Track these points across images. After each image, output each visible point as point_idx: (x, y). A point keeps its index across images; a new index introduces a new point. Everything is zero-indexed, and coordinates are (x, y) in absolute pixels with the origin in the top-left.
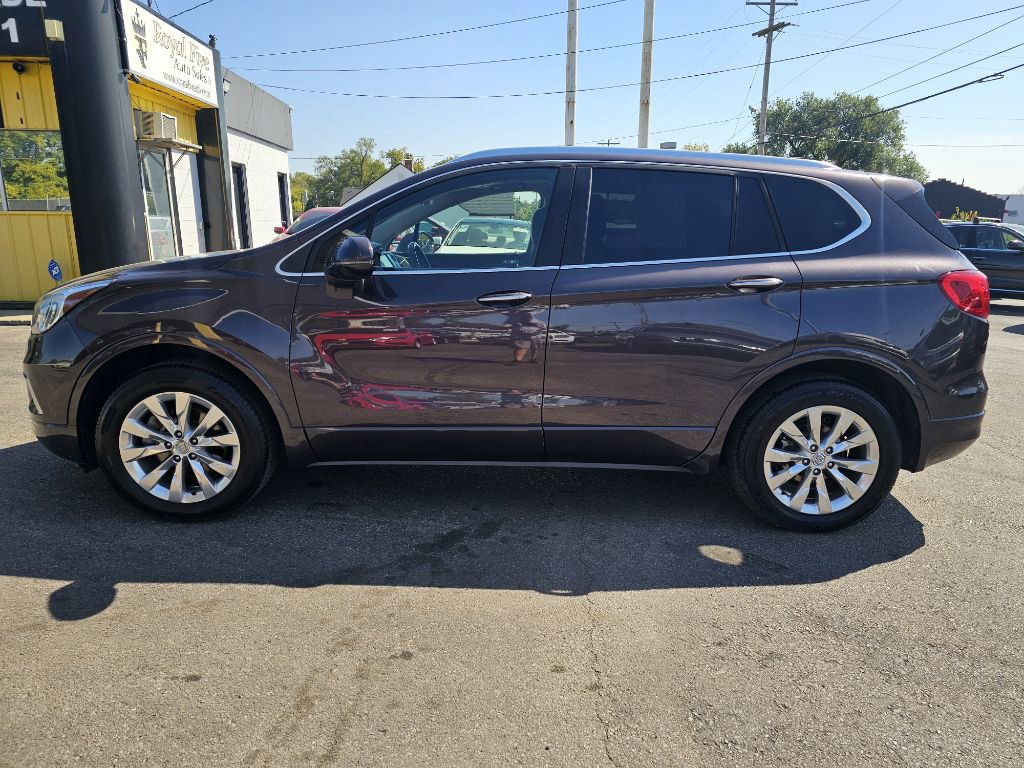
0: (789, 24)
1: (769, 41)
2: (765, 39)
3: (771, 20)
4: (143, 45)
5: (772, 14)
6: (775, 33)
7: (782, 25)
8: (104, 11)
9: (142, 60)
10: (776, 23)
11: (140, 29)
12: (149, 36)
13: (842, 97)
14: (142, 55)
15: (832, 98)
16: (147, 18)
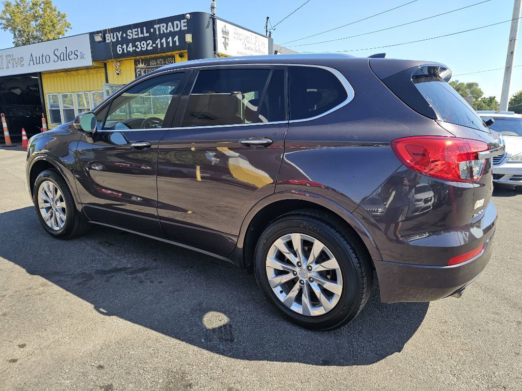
4: (227, 40)
8: (208, 27)
9: (225, 47)
11: (225, 33)
12: (230, 36)
14: (226, 45)
16: (230, 28)
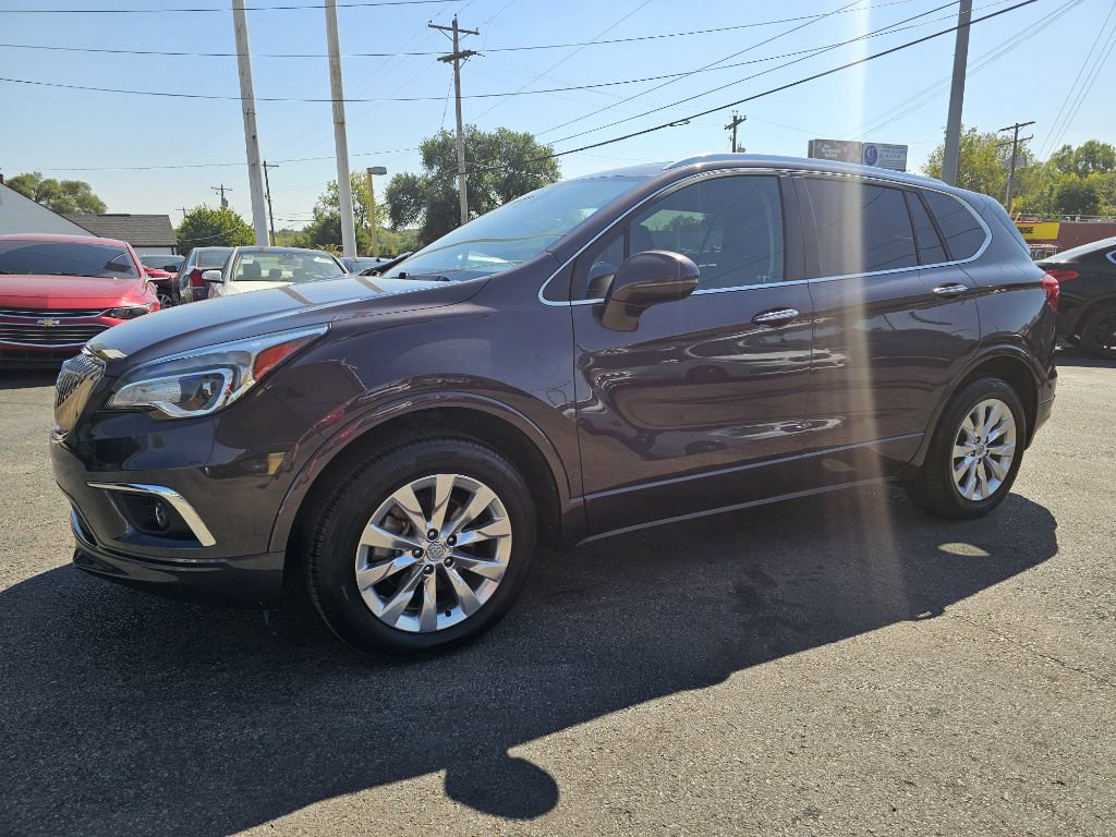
0: (475, 53)
1: (457, 68)
2: (452, 67)
3: (456, 47)
5: (456, 41)
6: (461, 61)
7: (469, 53)
10: (461, 50)
13: (502, 131)
15: (494, 132)
